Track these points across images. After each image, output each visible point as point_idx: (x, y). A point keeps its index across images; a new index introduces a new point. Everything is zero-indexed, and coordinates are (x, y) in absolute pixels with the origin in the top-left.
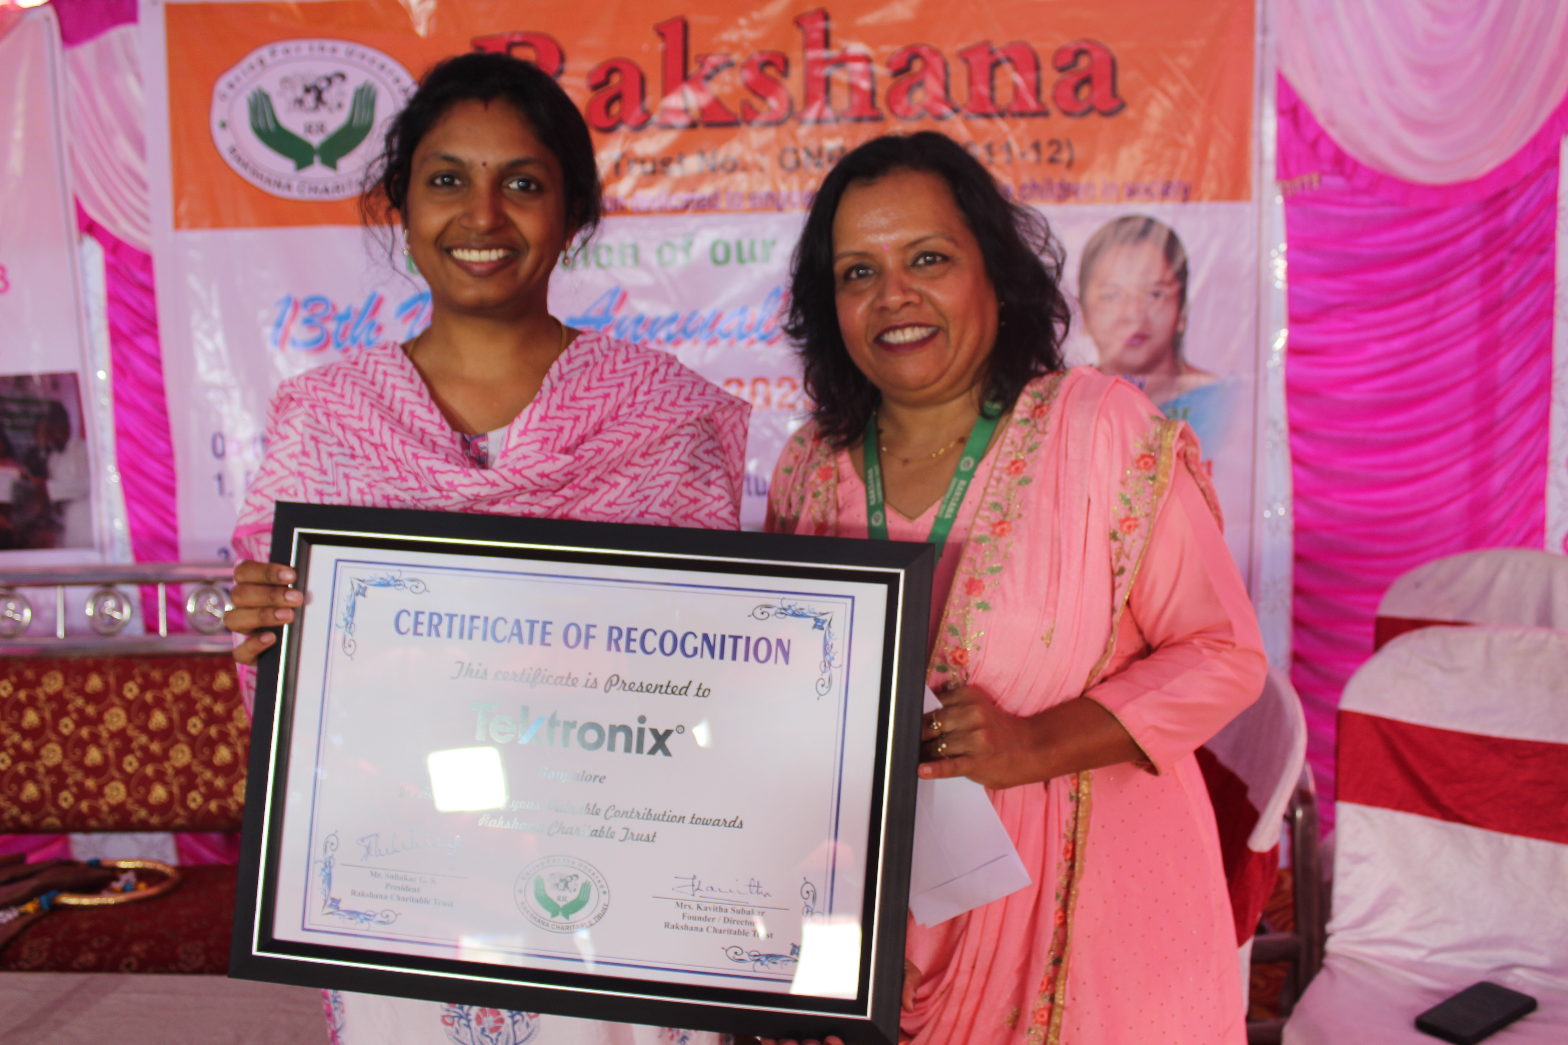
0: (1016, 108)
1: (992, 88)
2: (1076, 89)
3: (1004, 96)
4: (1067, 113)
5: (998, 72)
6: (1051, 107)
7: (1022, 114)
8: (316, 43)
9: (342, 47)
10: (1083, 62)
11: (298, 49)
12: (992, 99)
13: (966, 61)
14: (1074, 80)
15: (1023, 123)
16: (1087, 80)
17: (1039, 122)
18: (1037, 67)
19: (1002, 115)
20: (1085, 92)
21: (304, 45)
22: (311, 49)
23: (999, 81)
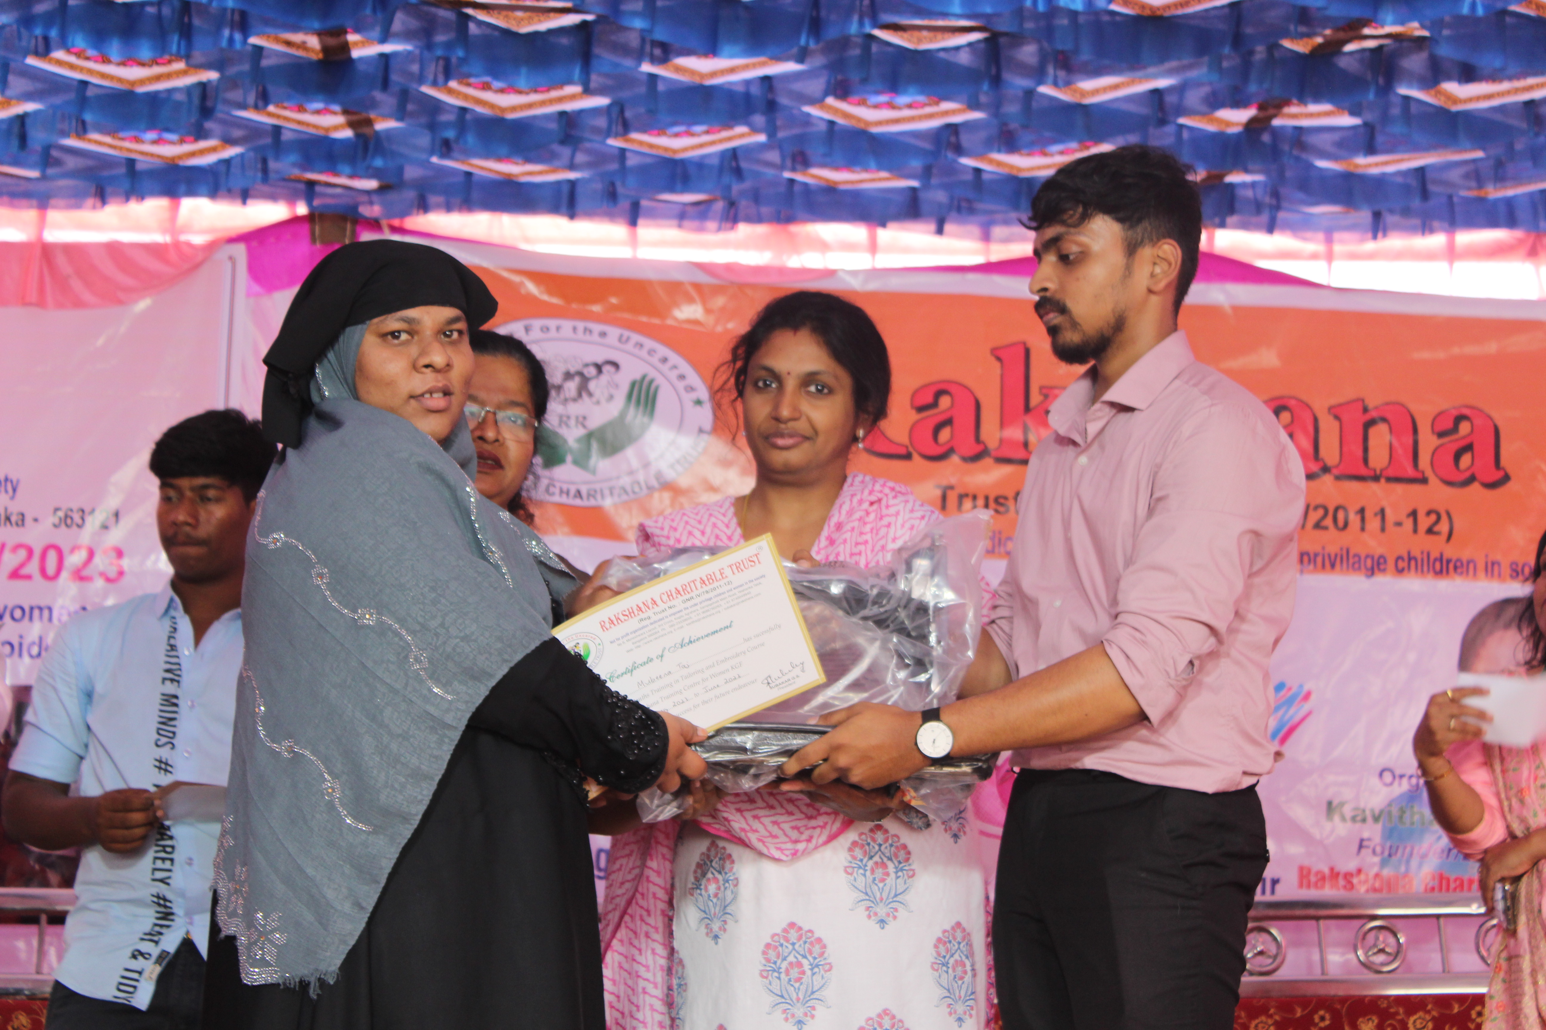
0: (1391, 473)
1: (1366, 450)
2: (1457, 457)
3: (1378, 458)
4: (1449, 483)
5: (1372, 431)
6: (1429, 473)
7: (1398, 480)
8: (581, 325)
9: (614, 332)
10: (1465, 428)
11: (558, 328)
12: (1366, 461)
13: (1337, 417)
14: (1455, 447)
15: (1399, 489)
16: (1468, 448)
17: (1416, 489)
18: (1415, 430)
19: (1376, 478)
20: (1466, 460)
21: (567, 325)
22: (575, 329)
23: (1372, 443)
